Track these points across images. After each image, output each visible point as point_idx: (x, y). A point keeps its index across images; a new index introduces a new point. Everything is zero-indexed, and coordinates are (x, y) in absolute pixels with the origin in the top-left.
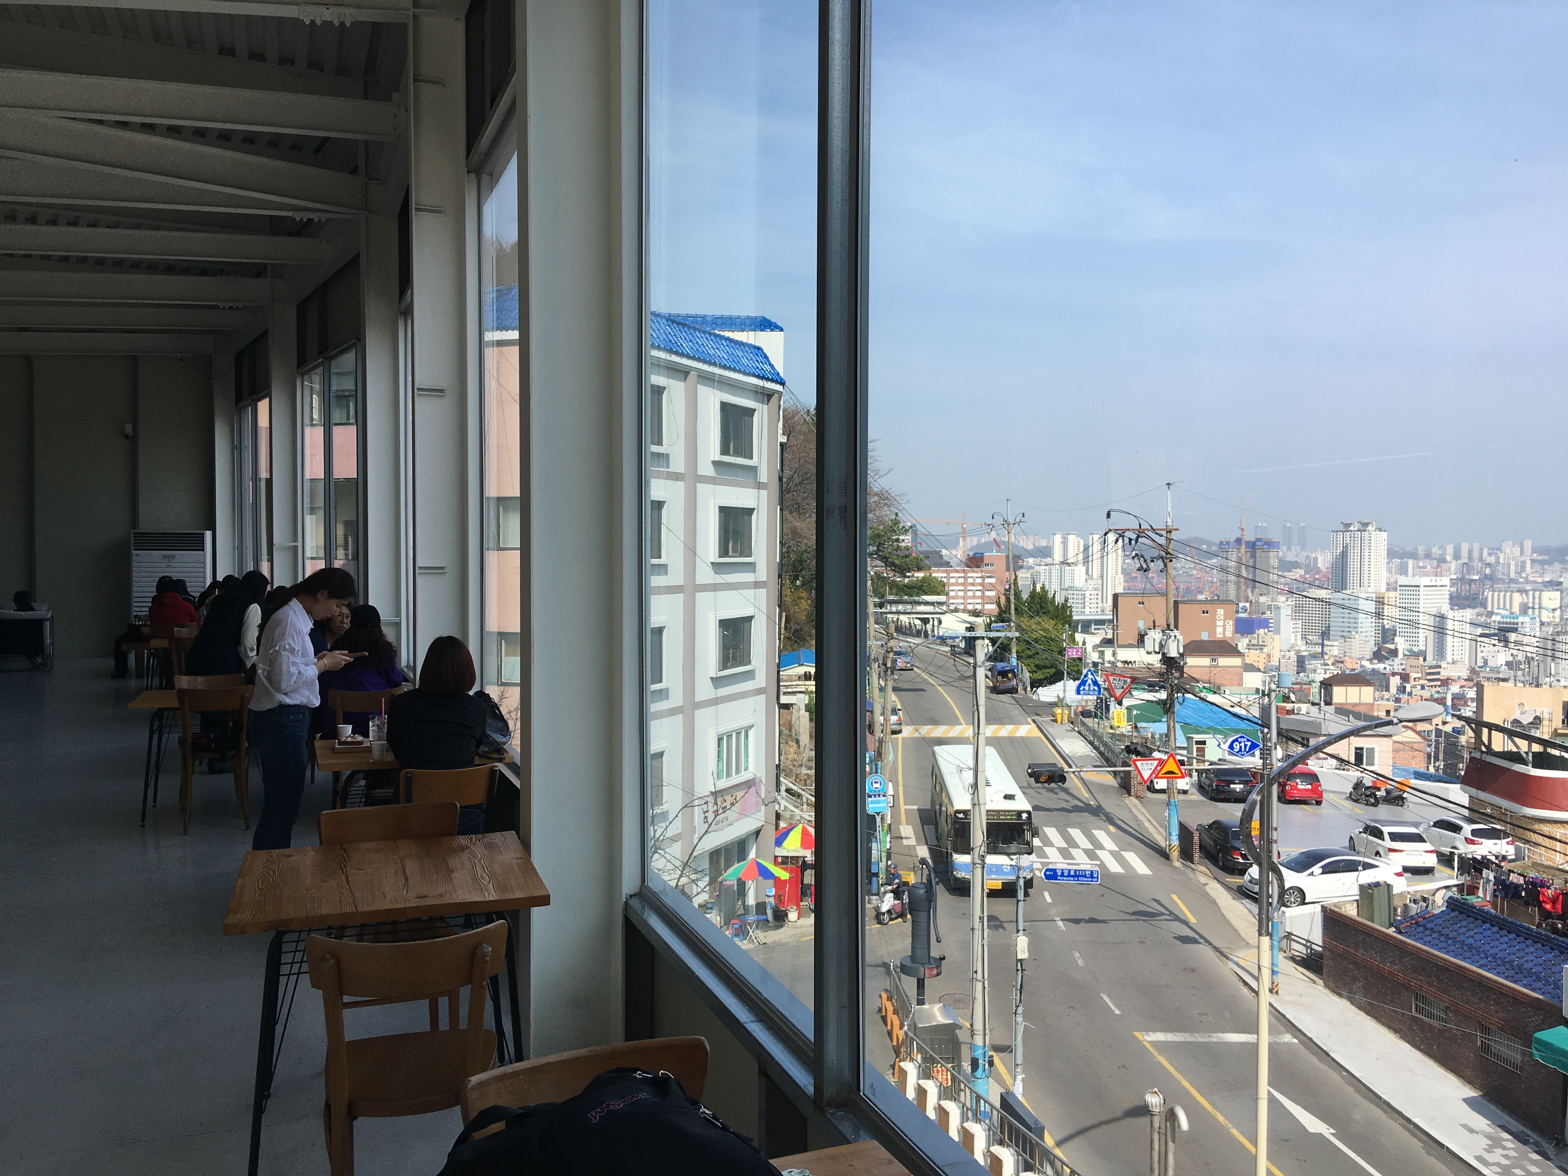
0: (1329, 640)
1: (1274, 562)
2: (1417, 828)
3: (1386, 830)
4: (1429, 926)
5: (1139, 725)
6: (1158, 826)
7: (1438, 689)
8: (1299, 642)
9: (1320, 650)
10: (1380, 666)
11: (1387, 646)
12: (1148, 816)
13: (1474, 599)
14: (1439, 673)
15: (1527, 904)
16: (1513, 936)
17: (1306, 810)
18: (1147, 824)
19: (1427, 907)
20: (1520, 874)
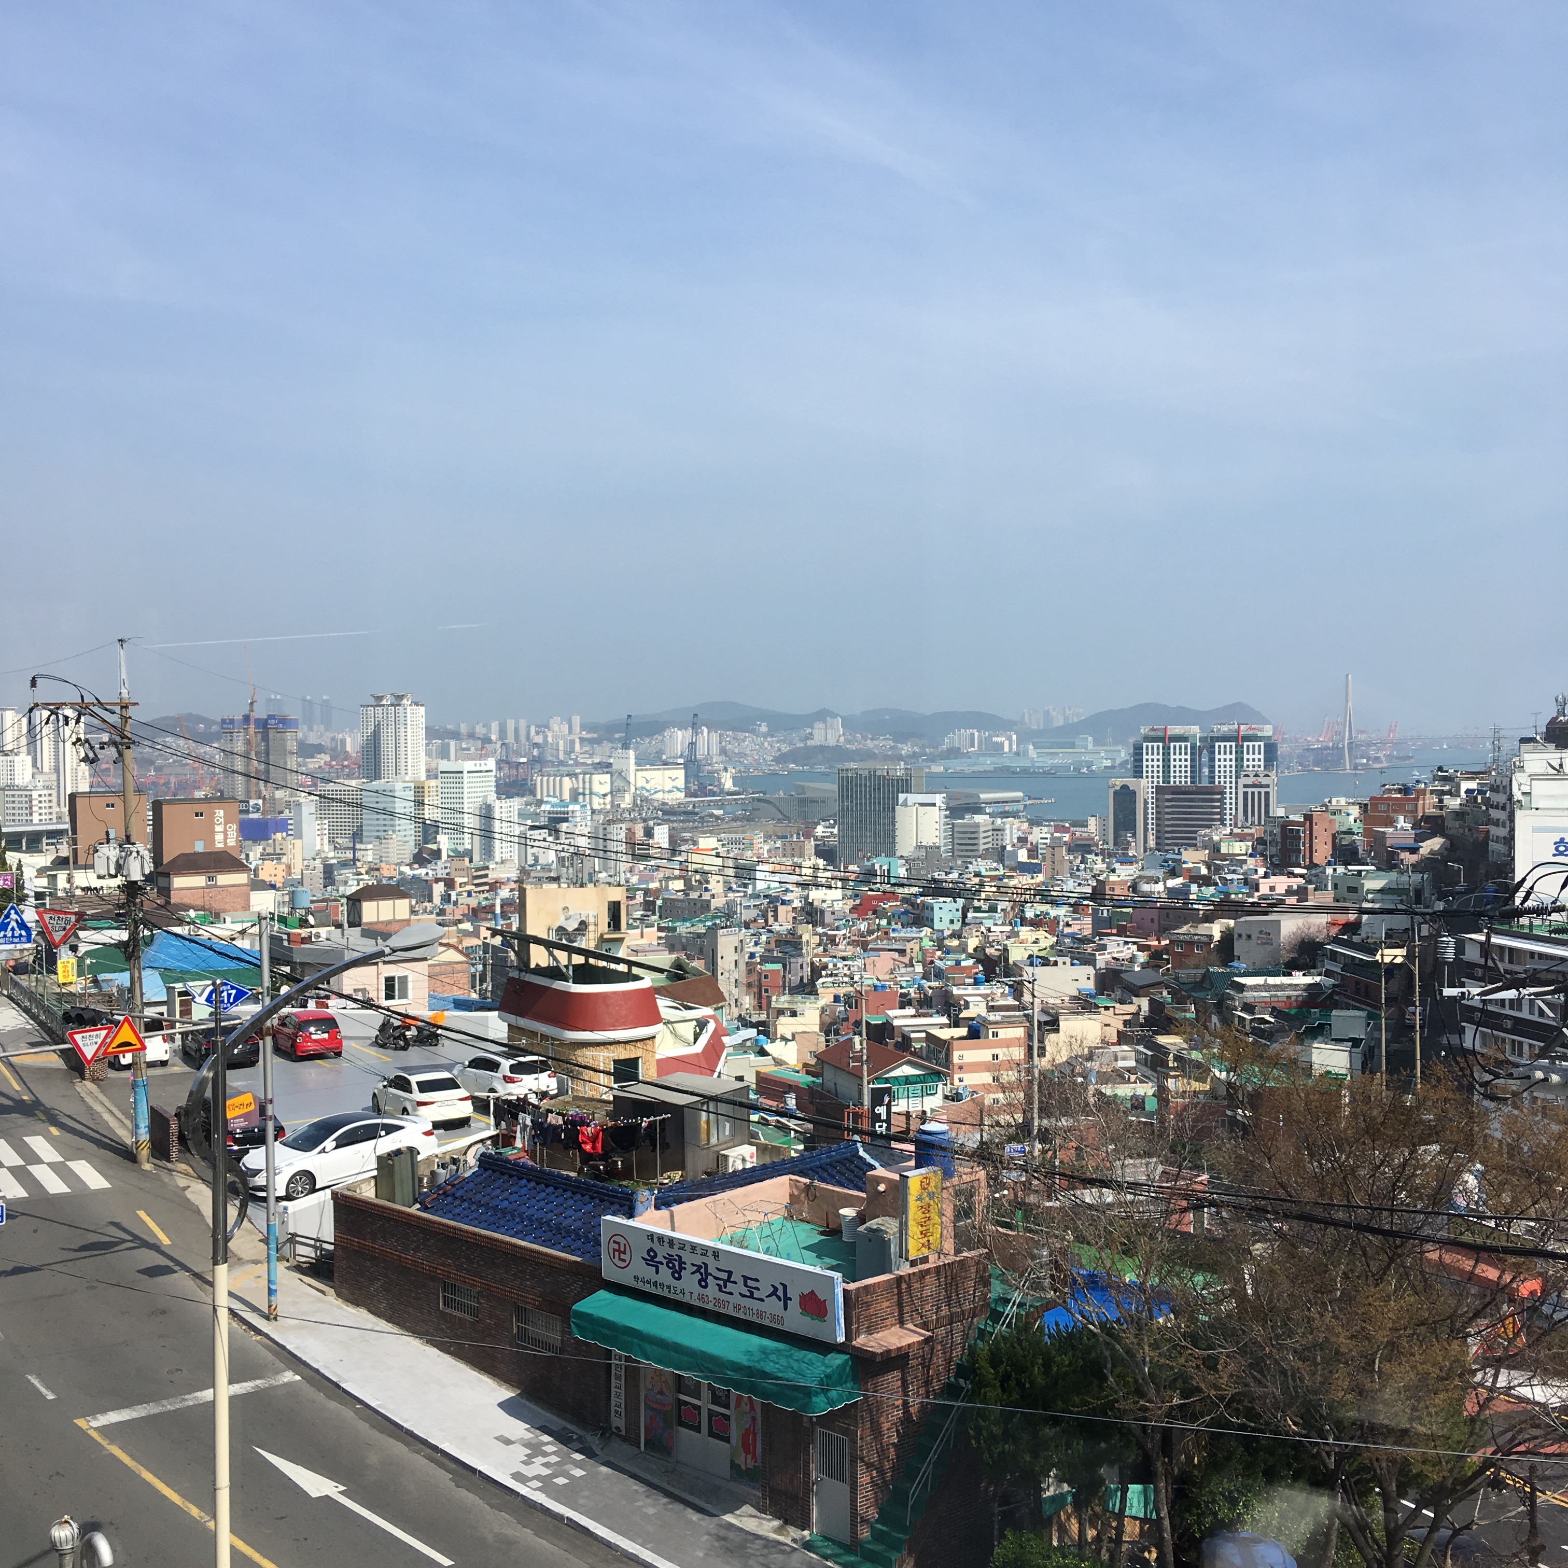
0: (361, 842)
1: (292, 746)
2: (450, 1072)
3: (414, 1079)
4: (458, 1194)
5: (101, 977)
6: (120, 1116)
7: (486, 895)
8: (326, 847)
9: (351, 856)
10: (422, 872)
11: (430, 846)
12: (108, 1104)
13: (523, 785)
14: (486, 876)
15: (567, 1148)
16: (551, 1189)
17: (320, 1066)
18: (107, 1117)
19: (457, 1170)
20: (558, 1114)
